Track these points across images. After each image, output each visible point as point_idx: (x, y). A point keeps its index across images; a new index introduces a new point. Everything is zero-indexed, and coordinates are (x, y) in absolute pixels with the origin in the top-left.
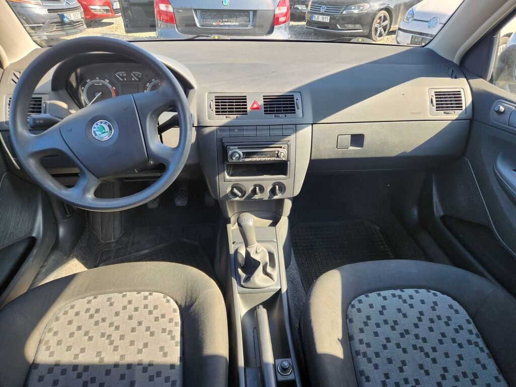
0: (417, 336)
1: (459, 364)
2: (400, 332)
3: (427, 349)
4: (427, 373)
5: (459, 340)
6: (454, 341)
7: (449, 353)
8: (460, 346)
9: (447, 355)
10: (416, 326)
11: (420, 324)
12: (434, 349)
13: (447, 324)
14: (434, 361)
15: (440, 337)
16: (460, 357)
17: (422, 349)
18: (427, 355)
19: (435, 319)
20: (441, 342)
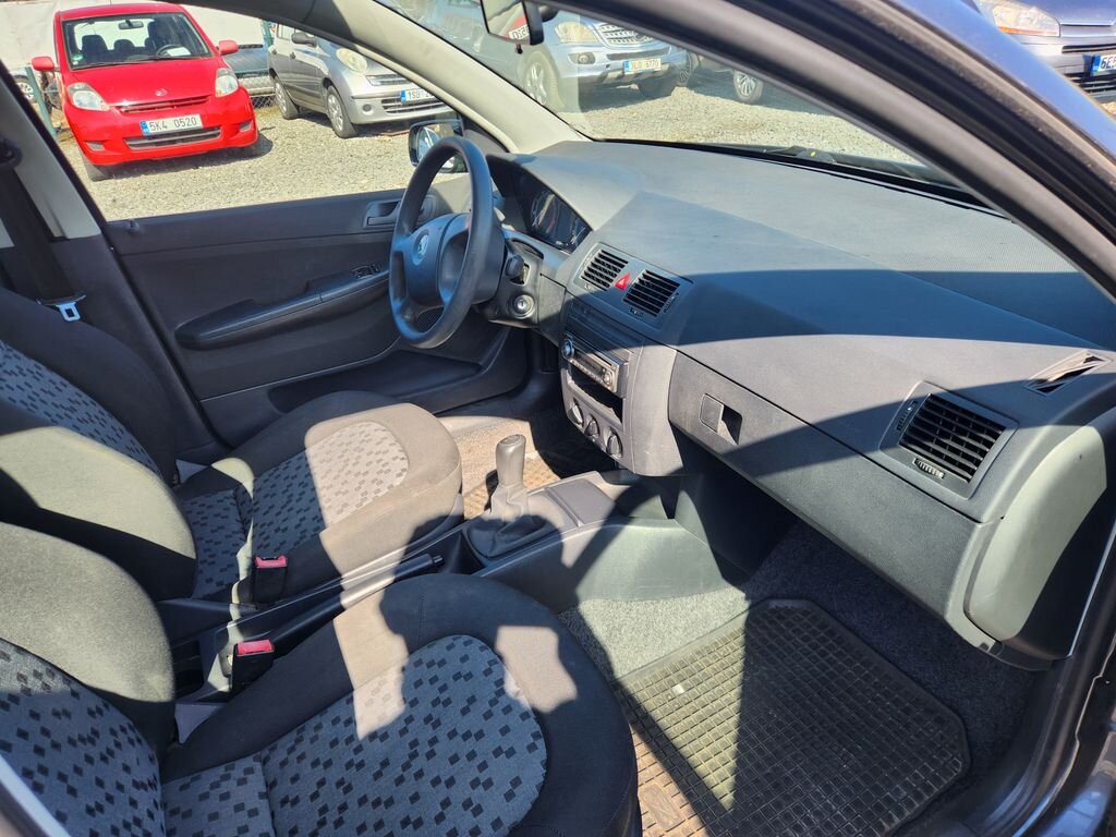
0: (434, 741)
1: (405, 823)
2: (433, 714)
3: (417, 764)
4: (378, 775)
5: (449, 813)
6: (446, 803)
7: (420, 801)
8: (440, 818)
9: (415, 798)
10: (452, 735)
11: (458, 739)
12: (419, 775)
13: (475, 784)
14: (400, 780)
15: (444, 779)
16: (418, 823)
17: (414, 756)
18: (406, 766)
19: (478, 761)
20: (436, 781)
